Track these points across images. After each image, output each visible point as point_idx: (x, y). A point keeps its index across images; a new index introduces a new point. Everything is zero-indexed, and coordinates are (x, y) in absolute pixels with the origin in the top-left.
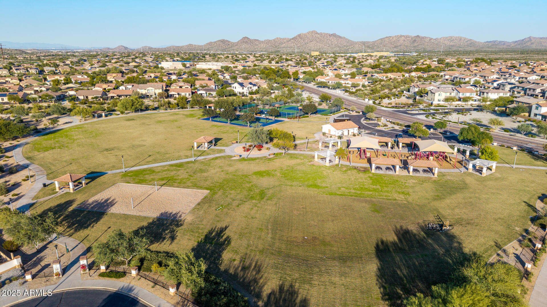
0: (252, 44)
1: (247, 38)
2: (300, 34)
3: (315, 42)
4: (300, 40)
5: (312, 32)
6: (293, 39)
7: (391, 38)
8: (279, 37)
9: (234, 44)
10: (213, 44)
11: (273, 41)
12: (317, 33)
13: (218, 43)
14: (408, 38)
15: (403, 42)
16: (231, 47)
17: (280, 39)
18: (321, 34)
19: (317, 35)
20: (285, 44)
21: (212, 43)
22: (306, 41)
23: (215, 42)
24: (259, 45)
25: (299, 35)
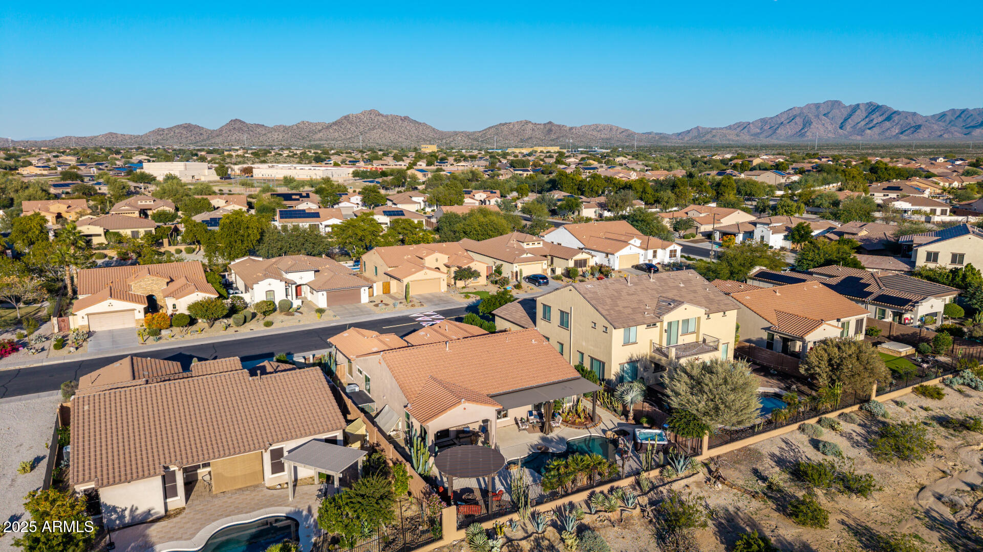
0: (251, 133)
1: (240, 121)
2: (348, 116)
3: (380, 131)
4: (349, 126)
5: (371, 112)
6: (335, 123)
7: (511, 126)
8: (306, 120)
9: (212, 134)
10: (166, 132)
11: (295, 127)
12: (379, 115)
13: (177, 131)
14: (538, 126)
15: (531, 132)
16: (208, 139)
17: (310, 124)
18: (387, 116)
19: (380, 118)
20: (321, 134)
21: (163, 130)
22: (361, 128)
23: (170, 129)
24: (269, 135)
25: (346, 118)
